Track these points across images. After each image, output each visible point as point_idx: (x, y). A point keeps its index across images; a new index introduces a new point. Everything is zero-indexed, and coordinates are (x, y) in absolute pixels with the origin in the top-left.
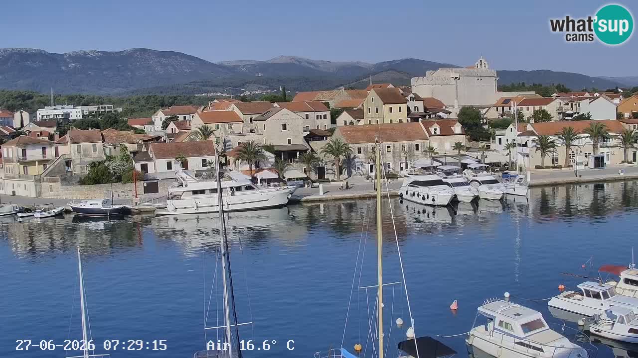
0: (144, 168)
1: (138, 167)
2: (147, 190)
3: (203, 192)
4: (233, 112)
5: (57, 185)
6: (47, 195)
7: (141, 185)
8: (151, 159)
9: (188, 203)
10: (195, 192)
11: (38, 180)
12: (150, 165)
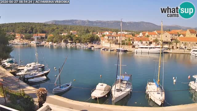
0: (133, 43)
1: (132, 42)
2: (132, 47)
3: (143, 48)
4: (155, 33)
5: (114, 45)
6: (112, 46)
7: (132, 46)
8: (134, 41)
9: (139, 50)
10: (141, 48)
11: (110, 43)
12: (134, 42)
